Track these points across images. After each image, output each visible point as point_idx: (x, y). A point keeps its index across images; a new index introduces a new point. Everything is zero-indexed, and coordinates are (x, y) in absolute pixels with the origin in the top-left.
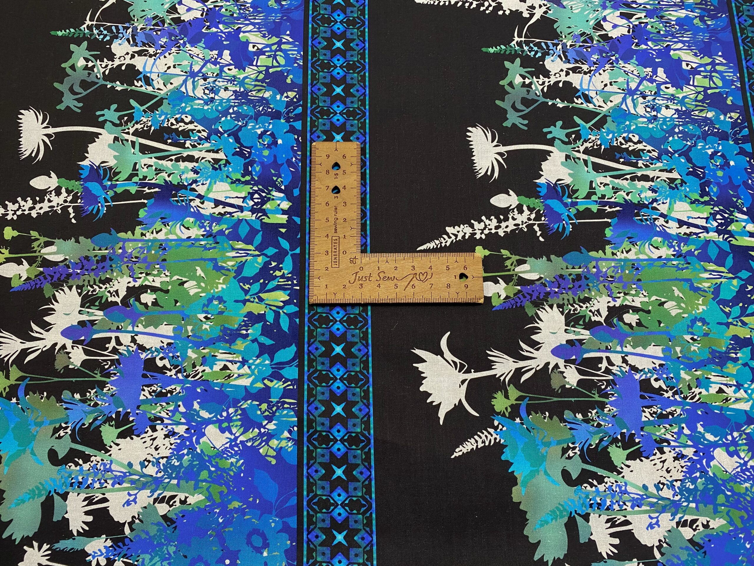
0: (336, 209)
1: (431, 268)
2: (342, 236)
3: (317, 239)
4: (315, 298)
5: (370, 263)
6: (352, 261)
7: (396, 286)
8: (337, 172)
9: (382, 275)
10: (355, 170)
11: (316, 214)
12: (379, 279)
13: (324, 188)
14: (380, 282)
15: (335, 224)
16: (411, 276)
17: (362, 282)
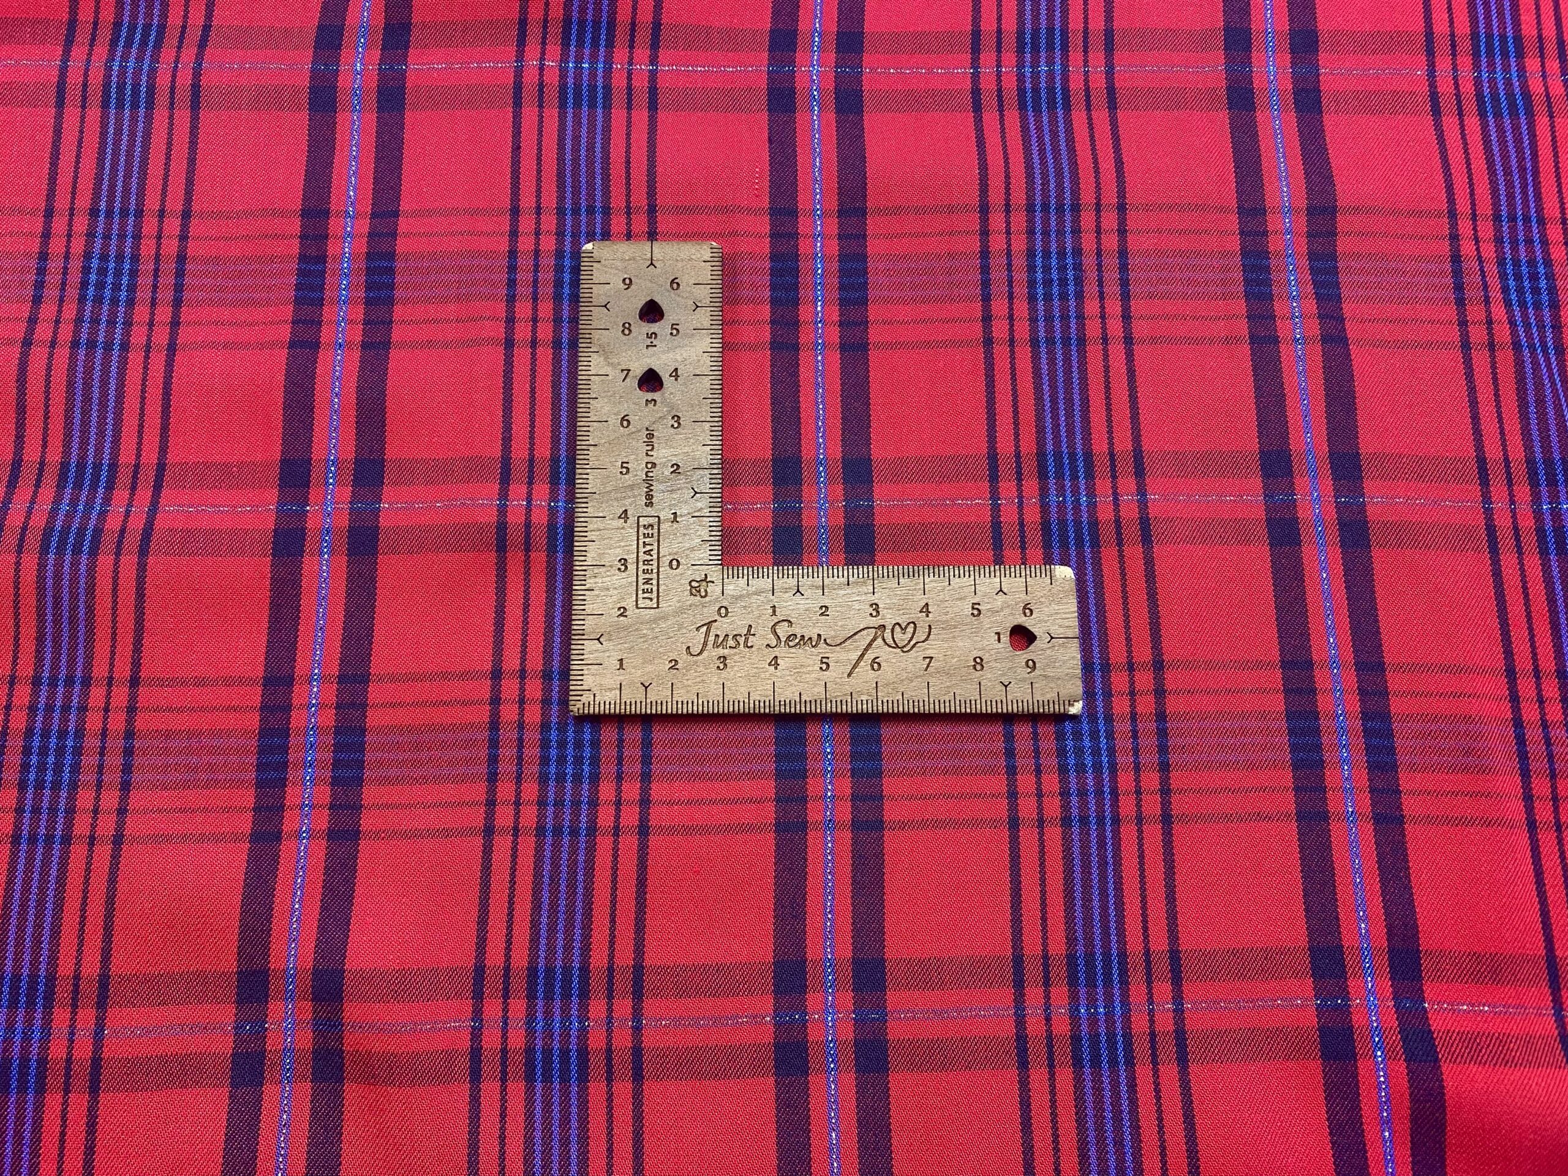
0: (651, 436)
1: (926, 609)
2: (666, 515)
3: (593, 525)
4: (586, 698)
5: (749, 595)
6: (697, 588)
8: (654, 327)
9: (783, 630)
10: (707, 323)
11: (592, 452)
12: (774, 643)
13: (615, 374)
14: (776, 652)
15: (648, 481)
16: (867, 636)
17: (726, 652)
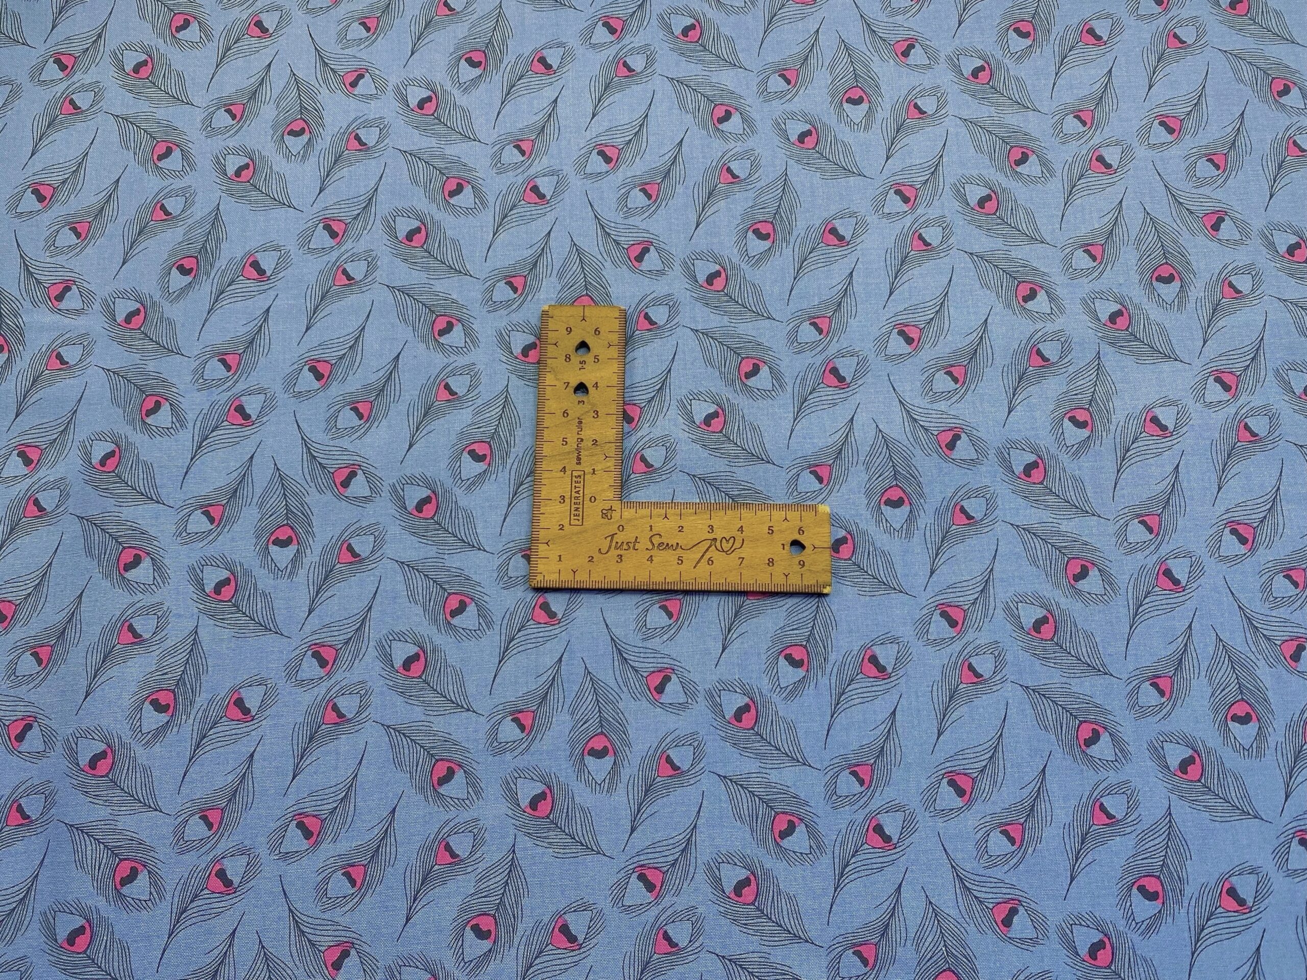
0: (580, 422)
1: (741, 529)
2: (588, 470)
3: (545, 475)
4: (540, 578)
5: (636, 519)
6: (606, 514)
7: (680, 560)
8: (584, 358)
9: (656, 540)
10: (616, 356)
11: (546, 432)
12: (651, 547)
13: (560, 385)
14: (652, 553)
15: (578, 450)
16: (706, 544)
17: (622, 552)
